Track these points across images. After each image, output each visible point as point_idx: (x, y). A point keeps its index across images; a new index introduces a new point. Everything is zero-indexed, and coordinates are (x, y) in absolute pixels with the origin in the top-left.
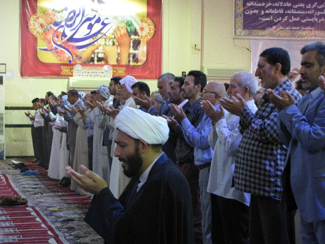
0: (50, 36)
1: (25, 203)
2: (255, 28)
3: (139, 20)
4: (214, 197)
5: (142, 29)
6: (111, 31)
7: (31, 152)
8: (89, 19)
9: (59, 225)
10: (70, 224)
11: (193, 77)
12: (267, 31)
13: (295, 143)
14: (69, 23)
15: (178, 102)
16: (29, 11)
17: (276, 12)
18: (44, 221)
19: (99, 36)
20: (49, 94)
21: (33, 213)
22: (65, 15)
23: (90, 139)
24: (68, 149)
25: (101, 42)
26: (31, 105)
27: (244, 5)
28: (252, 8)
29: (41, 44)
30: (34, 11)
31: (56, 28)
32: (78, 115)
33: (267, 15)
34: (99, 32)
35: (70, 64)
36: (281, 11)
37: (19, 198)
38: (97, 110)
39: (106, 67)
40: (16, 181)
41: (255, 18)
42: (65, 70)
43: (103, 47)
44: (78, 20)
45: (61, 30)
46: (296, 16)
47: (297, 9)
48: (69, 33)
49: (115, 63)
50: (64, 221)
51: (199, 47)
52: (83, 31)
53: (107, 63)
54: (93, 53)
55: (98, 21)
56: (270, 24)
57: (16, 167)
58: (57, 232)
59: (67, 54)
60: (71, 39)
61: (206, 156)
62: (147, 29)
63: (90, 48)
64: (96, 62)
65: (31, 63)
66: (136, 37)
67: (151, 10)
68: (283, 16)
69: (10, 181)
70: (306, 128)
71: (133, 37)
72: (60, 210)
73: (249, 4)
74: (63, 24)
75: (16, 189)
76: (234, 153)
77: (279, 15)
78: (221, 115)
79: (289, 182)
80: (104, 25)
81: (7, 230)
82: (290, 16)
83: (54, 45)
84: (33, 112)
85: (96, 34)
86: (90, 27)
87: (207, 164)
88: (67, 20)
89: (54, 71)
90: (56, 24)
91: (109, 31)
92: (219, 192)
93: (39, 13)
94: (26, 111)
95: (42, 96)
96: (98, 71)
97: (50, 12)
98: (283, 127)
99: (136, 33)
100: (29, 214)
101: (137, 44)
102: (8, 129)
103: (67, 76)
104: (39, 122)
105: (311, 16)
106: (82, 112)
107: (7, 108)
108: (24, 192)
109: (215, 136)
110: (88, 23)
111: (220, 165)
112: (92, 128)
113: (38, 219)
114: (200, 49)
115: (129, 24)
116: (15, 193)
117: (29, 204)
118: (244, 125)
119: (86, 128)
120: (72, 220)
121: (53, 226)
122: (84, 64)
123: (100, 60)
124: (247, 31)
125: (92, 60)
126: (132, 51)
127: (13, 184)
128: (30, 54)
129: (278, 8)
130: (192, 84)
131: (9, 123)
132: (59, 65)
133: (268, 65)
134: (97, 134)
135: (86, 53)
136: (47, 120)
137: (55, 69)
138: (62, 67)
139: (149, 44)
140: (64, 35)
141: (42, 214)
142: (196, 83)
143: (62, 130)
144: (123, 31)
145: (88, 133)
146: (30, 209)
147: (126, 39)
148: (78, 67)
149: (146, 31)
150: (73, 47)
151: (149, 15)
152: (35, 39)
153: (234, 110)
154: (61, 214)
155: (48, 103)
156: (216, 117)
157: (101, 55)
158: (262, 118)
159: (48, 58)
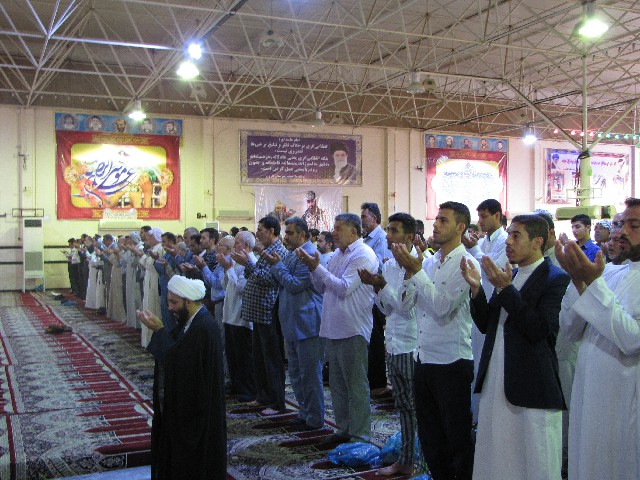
0: (83, 184)
1: (70, 331)
2: (258, 176)
3: (160, 170)
4: (227, 326)
5: (163, 177)
6: (136, 179)
7: (67, 284)
8: (116, 170)
9: (102, 348)
10: (111, 347)
11: (208, 233)
12: (267, 179)
13: (282, 287)
14: (99, 173)
15: (198, 253)
16: (63, 163)
17: (273, 163)
18: (89, 346)
19: (126, 183)
20: (84, 236)
21: (79, 339)
22: (95, 166)
23: (124, 276)
24: (104, 283)
25: (128, 189)
26: (68, 244)
27: (248, 157)
28: (254, 160)
29: (75, 192)
30: (68, 163)
31: (87, 177)
32: (113, 256)
33: (267, 166)
34: (125, 180)
35: (100, 208)
36: (278, 163)
37: (65, 326)
38: (129, 252)
39: (132, 210)
40: (59, 311)
41: (257, 168)
42: (96, 213)
43: (129, 193)
44: (107, 170)
45: (92, 179)
46: (290, 167)
47: (291, 161)
48: (99, 182)
49: (140, 207)
50: (105, 345)
51: (211, 192)
52: (112, 180)
53: (133, 206)
54: (120, 198)
55: (125, 171)
56: (270, 173)
57: (57, 298)
58: (102, 354)
59: (98, 200)
60: (101, 187)
61: (220, 294)
62: (166, 177)
63: (118, 194)
64: (123, 206)
65: (66, 207)
66: (158, 185)
67: (170, 162)
68: (280, 166)
69: (54, 311)
70: (289, 277)
71: (155, 184)
72: (100, 336)
73: (251, 157)
74: (94, 174)
75: (60, 319)
76: (240, 293)
77: (276, 166)
78: (231, 265)
79: (277, 313)
80: (130, 174)
81: (60, 354)
82: (286, 166)
83: (86, 193)
84: (69, 250)
85: (122, 183)
86: (118, 176)
87: (221, 300)
88: (98, 170)
89: (86, 214)
90: (88, 174)
91: (133, 179)
92: (231, 321)
93: (72, 165)
94: (62, 249)
95: (78, 236)
96: (125, 213)
97: (83, 164)
98: (274, 277)
99: (157, 181)
100: (75, 339)
101: (158, 190)
102: (47, 265)
103: (98, 219)
104: (76, 259)
105: (302, 167)
106: (116, 253)
107: (45, 247)
108: (67, 321)
109: (226, 279)
110: (115, 173)
111: (231, 301)
112: (125, 267)
113: (84, 344)
114: (212, 194)
115: (151, 173)
116: (60, 322)
117: (74, 331)
118: (248, 272)
119: (120, 266)
120: (112, 344)
121: (98, 349)
122: (113, 208)
123: (126, 204)
124: (252, 179)
125: (120, 204)
126: (154, 196)
127: (56, 314)
128: (65, 201)
129: (276, 160)
130: (207, 239)
131: (48, 259)
132: (91, 209)
133: (264, 230)
134: (130, 271)
135: (114, 198)
136: (83, 257)
137: (87, 213)
138: (94, 211)
139: (168, 190)
140: (94, 183)
141: (87, 340)
142: (211, 237)
143: (99, 268)
144: (146, 180)
145: (122, 270)
146: (75, 335)
147: (149, 187)
148: (107, 211)
149: (166, 179)
150: (103, 194)
151: (168, 165)
152: (70, 187)
153: (240, 261)
154: (102, 339)
155: (84, 243)
156: (226, 266)
157: (127, 200)
158: (260, 267)
159: (81, 203)
